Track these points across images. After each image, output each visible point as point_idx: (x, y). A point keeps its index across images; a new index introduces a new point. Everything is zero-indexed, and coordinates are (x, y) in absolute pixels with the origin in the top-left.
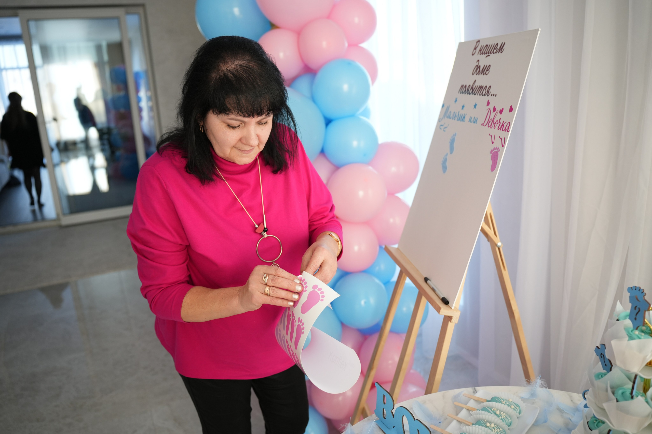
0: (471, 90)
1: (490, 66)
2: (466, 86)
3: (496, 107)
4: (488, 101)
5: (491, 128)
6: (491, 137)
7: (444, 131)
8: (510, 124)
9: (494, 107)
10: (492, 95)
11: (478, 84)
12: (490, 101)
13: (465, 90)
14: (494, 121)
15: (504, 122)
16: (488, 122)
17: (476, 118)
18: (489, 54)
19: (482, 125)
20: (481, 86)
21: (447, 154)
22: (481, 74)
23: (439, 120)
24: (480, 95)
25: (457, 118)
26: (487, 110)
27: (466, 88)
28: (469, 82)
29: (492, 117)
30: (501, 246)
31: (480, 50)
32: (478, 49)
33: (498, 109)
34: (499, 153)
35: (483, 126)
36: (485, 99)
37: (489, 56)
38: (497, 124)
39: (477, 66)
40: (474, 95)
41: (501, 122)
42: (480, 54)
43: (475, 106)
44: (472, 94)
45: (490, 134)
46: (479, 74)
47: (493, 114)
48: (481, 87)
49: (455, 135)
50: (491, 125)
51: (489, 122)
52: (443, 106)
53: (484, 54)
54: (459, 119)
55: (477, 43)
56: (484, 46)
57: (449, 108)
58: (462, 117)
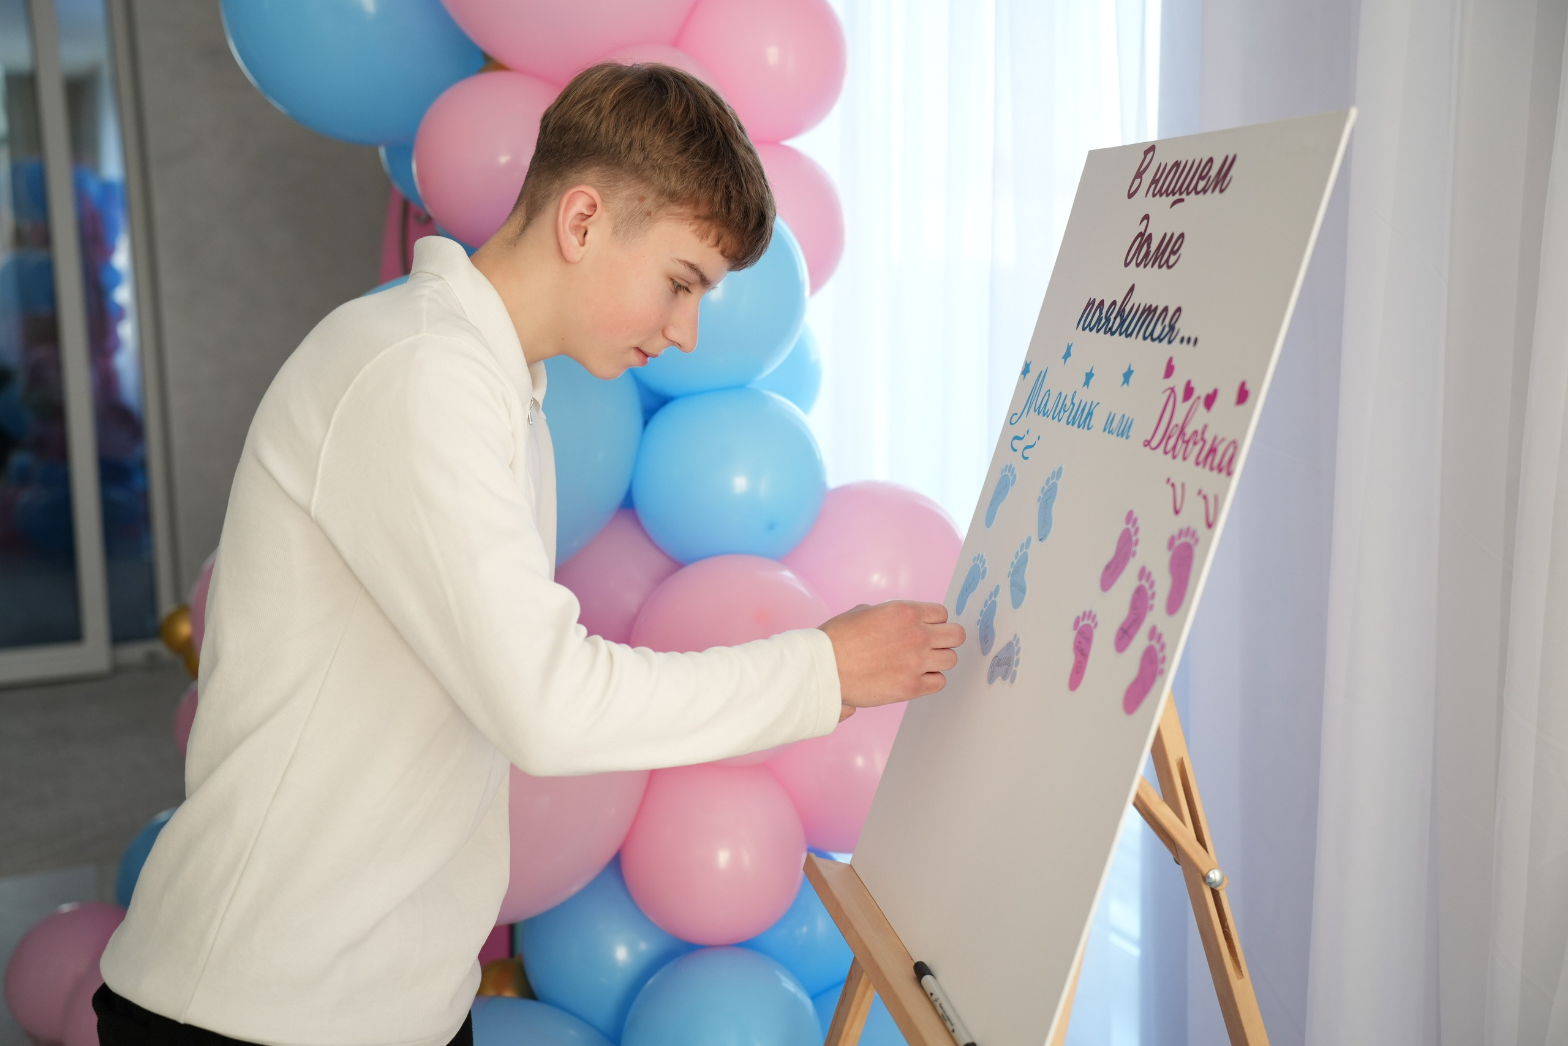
0: (1118, 320)
1: (1182, 236)
2: (1102, 303)
3: (1193, 384)
4: (1171, 360)
5: (1174, 457)
6: (1170, 489)
7: (1026, 458)
8: (1235, 448)
9: (1189, 383)
10: (1182, 340)
11: (1140, 299)
12: (1174, 363)
13: (1099, 320)
14: (1184, 435)
15: (1215, 439)
16: (1166, 437)
17: (1128, 418)
18: (1181, 194)
19: (1145, 446)
20: (1151, 306)
21: (1029, 539)
22: (1152, 266)
23: (1012, 420)
24: (1145, 338)
25: (1067, 414)
26: (1164, 392)
27: (1101, 313)
28: (1113, 294)
29: (1178, 419)
30: (1220, 884)
31: (1155, 181)
32: (1148, 177)
33: (1201, 391)
34: (1197, 550)
35: (1148, 448)
36: (1161, 351)
37: (1182, 200)
38: (1195, 443)
39: (1141, 235)
40: (1127, 336)
41: (1209, 437)
42: (1154, 195)
43: (1127, 375)
44: (1121, 334)
45: (1168, 480)
46: (1145, 266)
47: (1182, 408)
48: (1150, 310)
49: (1058, 474)
50: (1174, 447)
51: (1170, 437)
52: (1026, 370)
53: (1168, 195)
54: (1075, 418)
55: (1146, 155)
56: (1168, 167)
57: (1044, 376)
58: (1083, 411)
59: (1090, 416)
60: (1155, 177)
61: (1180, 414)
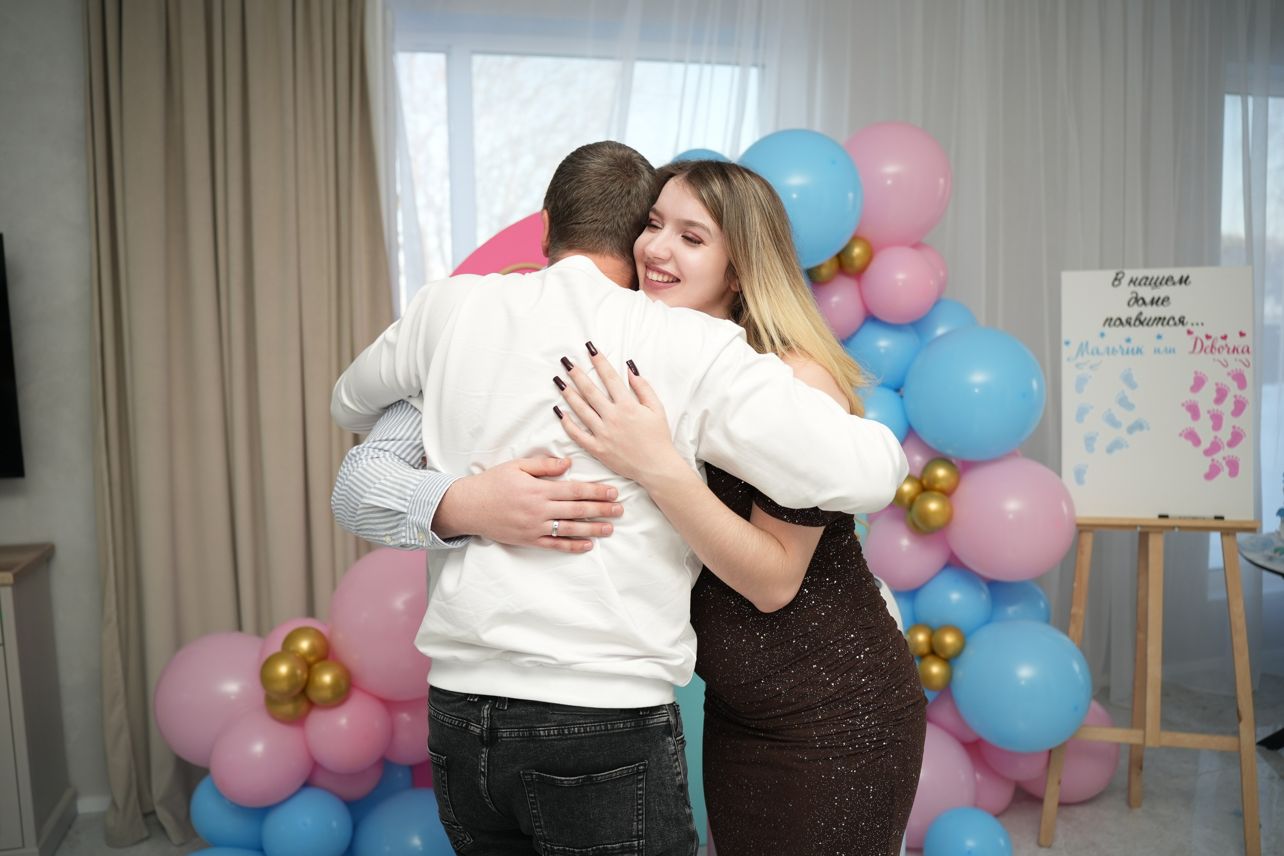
0: (1137, 323)
3: (1209, 335)
4: (1188, 330)
6: (1218, 362)
7: (1094, 369)
9: (1206, 335)
12: (1191, 331)
13: (1121, 323)
14: (1214, 348)
19: (1190, 353)
25: (1119, 352)
26: (1191, 339)
31: (1133, 282)
32: (1126, 281)
33: (1216, 334)
35: (1193, 353)
38: (1223, 348)
43: (1159, 337)
45: (1214, 360)
50: (1210, 352)
51: (1205, 349)
54: (1127, 353)
55: (1117, 274)
56: (1140, 278)
57: (1087, 344)
58: (1133, 350)
59: (1139, 351)
60: (1131, 281)
61: (1207, 343)
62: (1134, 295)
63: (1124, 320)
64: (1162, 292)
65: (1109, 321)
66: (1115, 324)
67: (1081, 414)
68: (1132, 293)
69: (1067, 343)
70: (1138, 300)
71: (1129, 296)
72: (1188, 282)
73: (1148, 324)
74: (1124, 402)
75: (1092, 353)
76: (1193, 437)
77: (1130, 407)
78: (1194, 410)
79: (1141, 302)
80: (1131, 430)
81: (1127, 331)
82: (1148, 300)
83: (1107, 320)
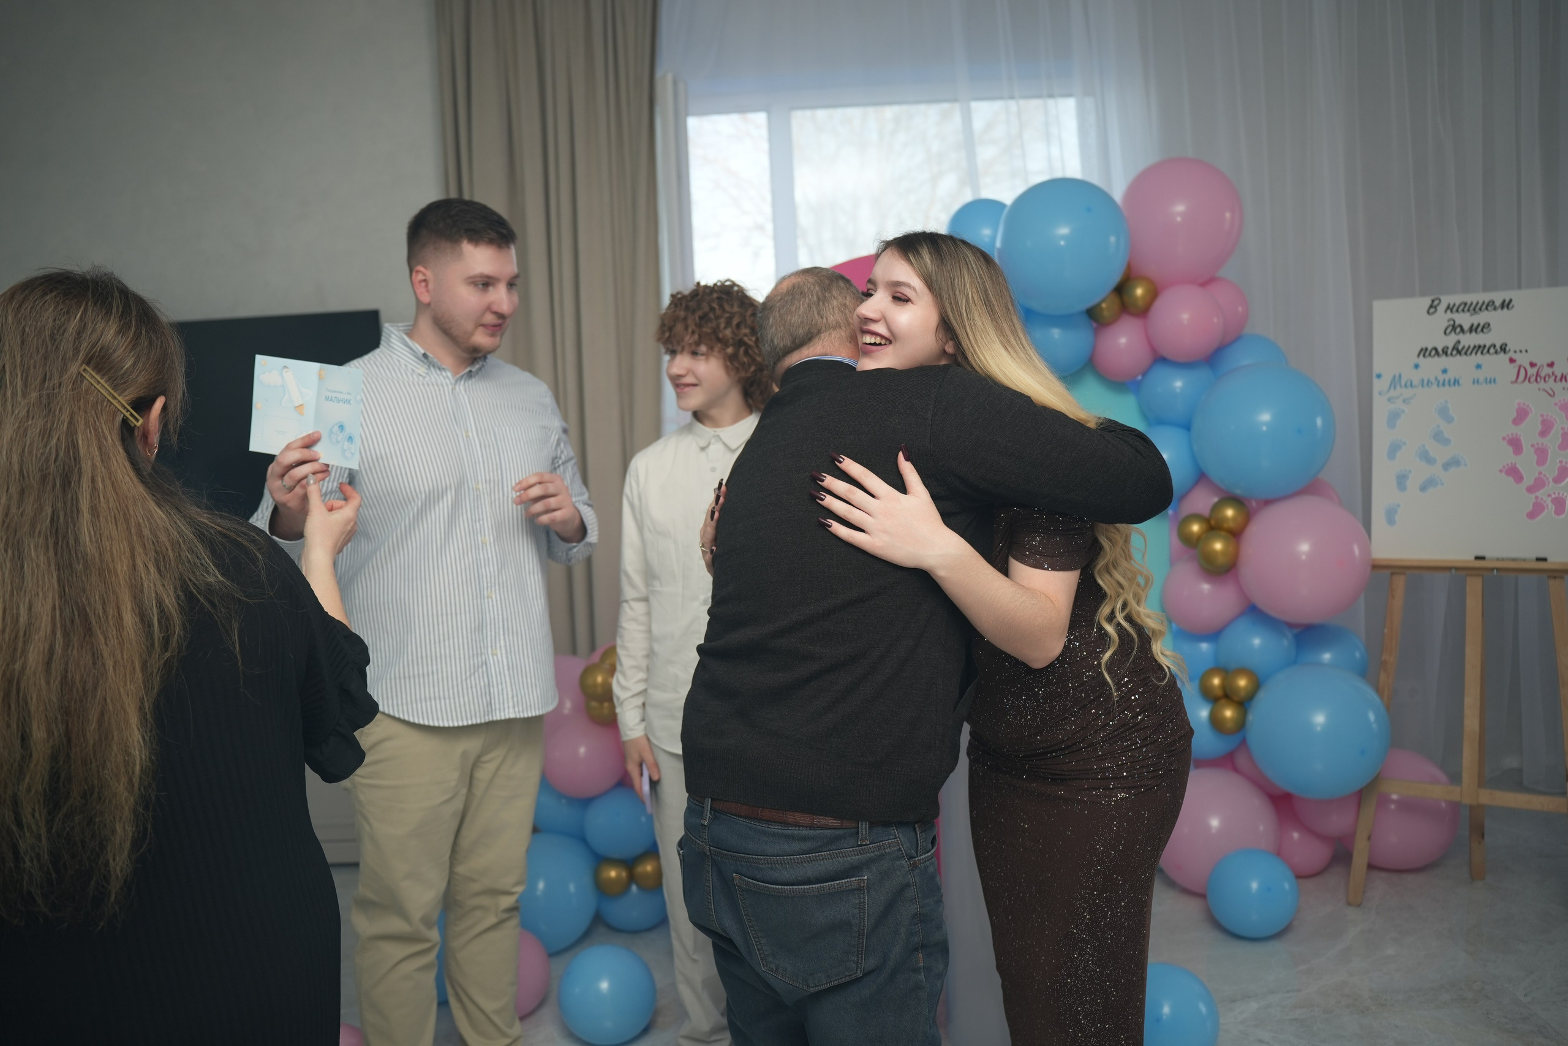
0: (1455, 352)
3: (1534, 362)
4: (1511, 358)
5: (1537, 383)
6: (1544, 391)
7: (1407, 403)
9: (1530, 363)
21: (1439, 426)
25: (1435, 384)
32: (1442, 308)
33: (1542, 363)
35: (1515, 385)
43: (1479, 366)
45: (1539, 389)
50: (1536, 380)
54: (1444, 384)
55: (1433, 301)
56: (1457, 304)
57: (1400, 376)
58: (1449, 381)
59: (1456, 382)
60: (1448, 307)
61: (1532, 371)
62: (1452, 322)
63: (1440, 350)
64: (1481, 318)
65: (1424, 352)
66: (1430, 354)
67: (1394, 449)
68: (1449, 320)
69: (1379, 376)
70: (1455, 328)
71: (1446, 324)
72: (1511, 306)
73: (1466, 354)
74: (1438, 437)
75: (1406, 386)
76: (1513, 472)
77: (1446, 442)
78: (1515, 444)
79: (1458, 330)
80: (1446, 466)
81: (1443, 361)
82: (1466, 327)
83: (1422, 350)
